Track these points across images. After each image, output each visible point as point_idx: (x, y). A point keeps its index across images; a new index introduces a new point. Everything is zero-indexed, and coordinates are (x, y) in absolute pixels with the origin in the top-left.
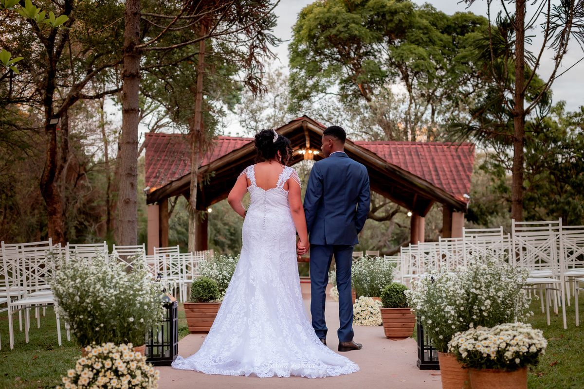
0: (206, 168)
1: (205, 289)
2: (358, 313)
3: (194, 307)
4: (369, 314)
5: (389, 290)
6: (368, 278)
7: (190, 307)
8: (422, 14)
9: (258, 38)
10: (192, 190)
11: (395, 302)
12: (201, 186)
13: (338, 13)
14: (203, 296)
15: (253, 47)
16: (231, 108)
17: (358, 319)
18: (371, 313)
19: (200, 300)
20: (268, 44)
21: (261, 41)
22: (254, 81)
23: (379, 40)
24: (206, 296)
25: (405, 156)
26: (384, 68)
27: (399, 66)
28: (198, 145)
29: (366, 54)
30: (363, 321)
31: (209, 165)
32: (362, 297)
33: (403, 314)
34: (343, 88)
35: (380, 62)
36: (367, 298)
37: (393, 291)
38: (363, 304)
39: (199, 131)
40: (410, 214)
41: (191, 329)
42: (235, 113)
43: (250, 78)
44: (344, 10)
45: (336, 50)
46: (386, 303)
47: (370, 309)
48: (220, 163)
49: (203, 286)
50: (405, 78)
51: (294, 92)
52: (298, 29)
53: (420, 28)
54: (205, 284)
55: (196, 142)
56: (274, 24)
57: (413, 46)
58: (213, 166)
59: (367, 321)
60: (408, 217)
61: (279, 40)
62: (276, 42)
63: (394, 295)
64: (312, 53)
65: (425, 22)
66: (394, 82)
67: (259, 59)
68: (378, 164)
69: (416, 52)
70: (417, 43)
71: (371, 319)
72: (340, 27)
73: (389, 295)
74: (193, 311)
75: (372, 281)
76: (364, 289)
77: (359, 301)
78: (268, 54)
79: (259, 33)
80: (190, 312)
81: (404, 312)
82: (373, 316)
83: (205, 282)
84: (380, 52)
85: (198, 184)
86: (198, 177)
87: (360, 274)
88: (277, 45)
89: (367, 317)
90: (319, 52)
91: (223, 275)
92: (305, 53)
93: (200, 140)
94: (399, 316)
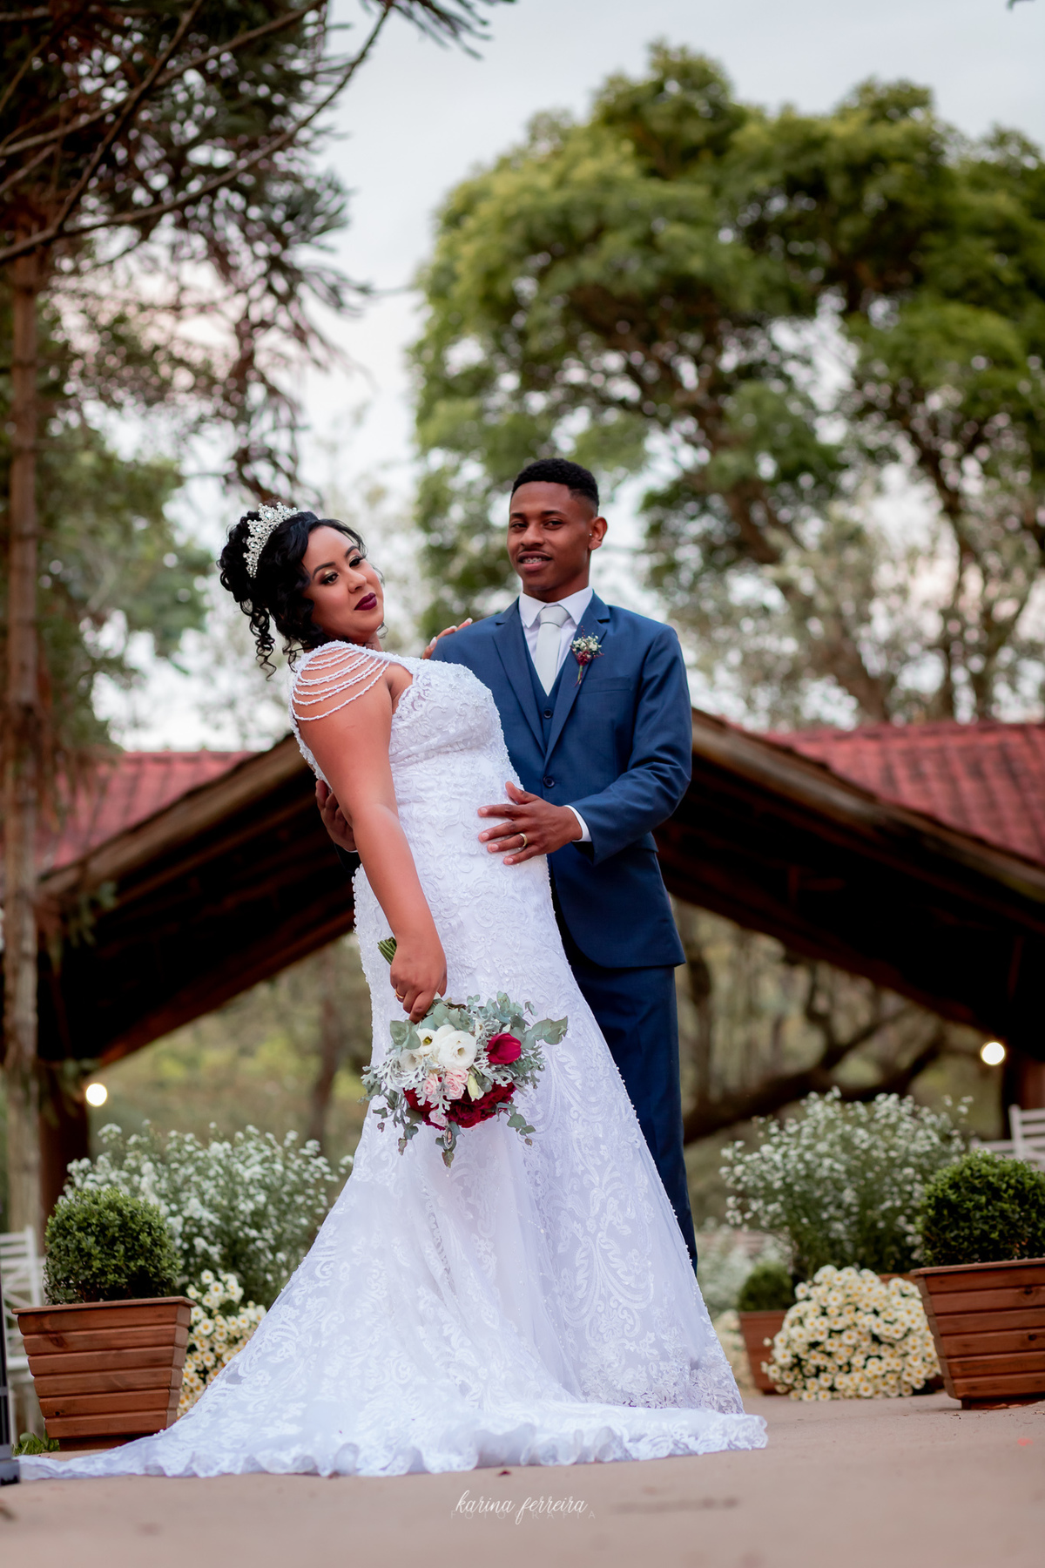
0: (70, 877)
1: (114, 1241)
2: (814, 1345)
3: (66, 1322)
4: (866, 1344)
5: (954, 1186)
6: (849, 1196)
7: (47, 1324)
8: (983, 176)
9: (270, 289)
10: (16, 972)
11: (984, 1235)
12: (55, 952)
13: (606, 183)
14: (102, 1272)
15: (246, 330)
16: (165, 647)
17: (819, 1371)
18: (876, 1339)
19: (90, 1290)
20: (314, 309)
21: (285, 299)
22: (261, 471)
23: (802, 308)
24: (118, 1270)
25: (951, 780)
26: (831, 432)
27: (898, 414)
28: (29, 769)
29: (748, 372)
30: (842, 1381)
31: (82, 864)
32: (827, 1272)
33: (1028, 1289)
34: (655, 530)
35: (809, 404)
36: (849, 1273)
37: (974, 1190)
38: (834, 1301)
39: (28, 710)
40: (994, 1053)
41: (60, 1428)
42: (184, 672)
43: (243, 457)
44: (628, 171)
45: (613, 361)
46: (946, 1244)
47: (868, 1321)
48: (133, 851)
49: (103, 1228)
50: (930, 462)
51: (440, 555)
52: (438, 285)
53: (981, 231)
54: (112, 1215)
55: (19, 757)
56: (334, 222)
57: (955, 311)
58: (102, 866)
59: (856, 1376)
60: (986, 1070)
61: (364, 290)
62: (351, 298)
63: (978, 1207)
64: (509, 381)
65: (1003, 203)
66: (879, 489)
67: (282, 379)
68: (837, 809)
69: (972, 333)
70: (973, 295)
71: (874, 1366)
72: (617, 244)
73: (953, 1208)
74: (60, 1343)
75: (868, 1199)
76: (833, 1243)
77: (816, 1293)
78: (318, 351)
79: (275, 264)
80: (51, 1347)
81: (1028, 1277)
82: (884, 1351)
83: (111, 1206)
84: (807, 361)
85: (41, 937)
86: (39, 913)
87: (808, 1177)
88: (357, 313)
89: (858, 1360)
90: (537, 373)
91: (186, 1220)
92: (480, 380)
93: (37, 749)
94: (1008, 1297)
